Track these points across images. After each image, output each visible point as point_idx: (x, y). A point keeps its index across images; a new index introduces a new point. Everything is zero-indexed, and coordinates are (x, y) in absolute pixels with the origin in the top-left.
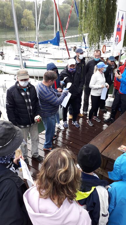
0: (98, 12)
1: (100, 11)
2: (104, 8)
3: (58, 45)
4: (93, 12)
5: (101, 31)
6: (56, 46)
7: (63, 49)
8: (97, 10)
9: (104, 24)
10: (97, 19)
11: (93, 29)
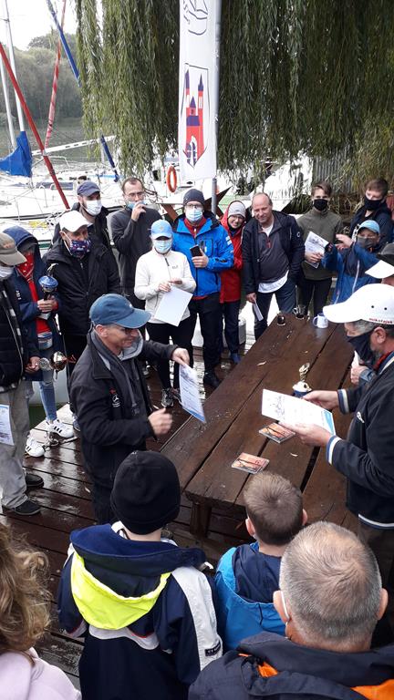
0: (135, 72)
1: (141, 68)
2: (150, 58)
3: (29, 175)
4: (119, 72)
5: (150, 127)
6: (20, 177)
7: (47, 185)
8: (131, 67)
9: (157, 105)
10: (136, 91)
11: (127, 121)
